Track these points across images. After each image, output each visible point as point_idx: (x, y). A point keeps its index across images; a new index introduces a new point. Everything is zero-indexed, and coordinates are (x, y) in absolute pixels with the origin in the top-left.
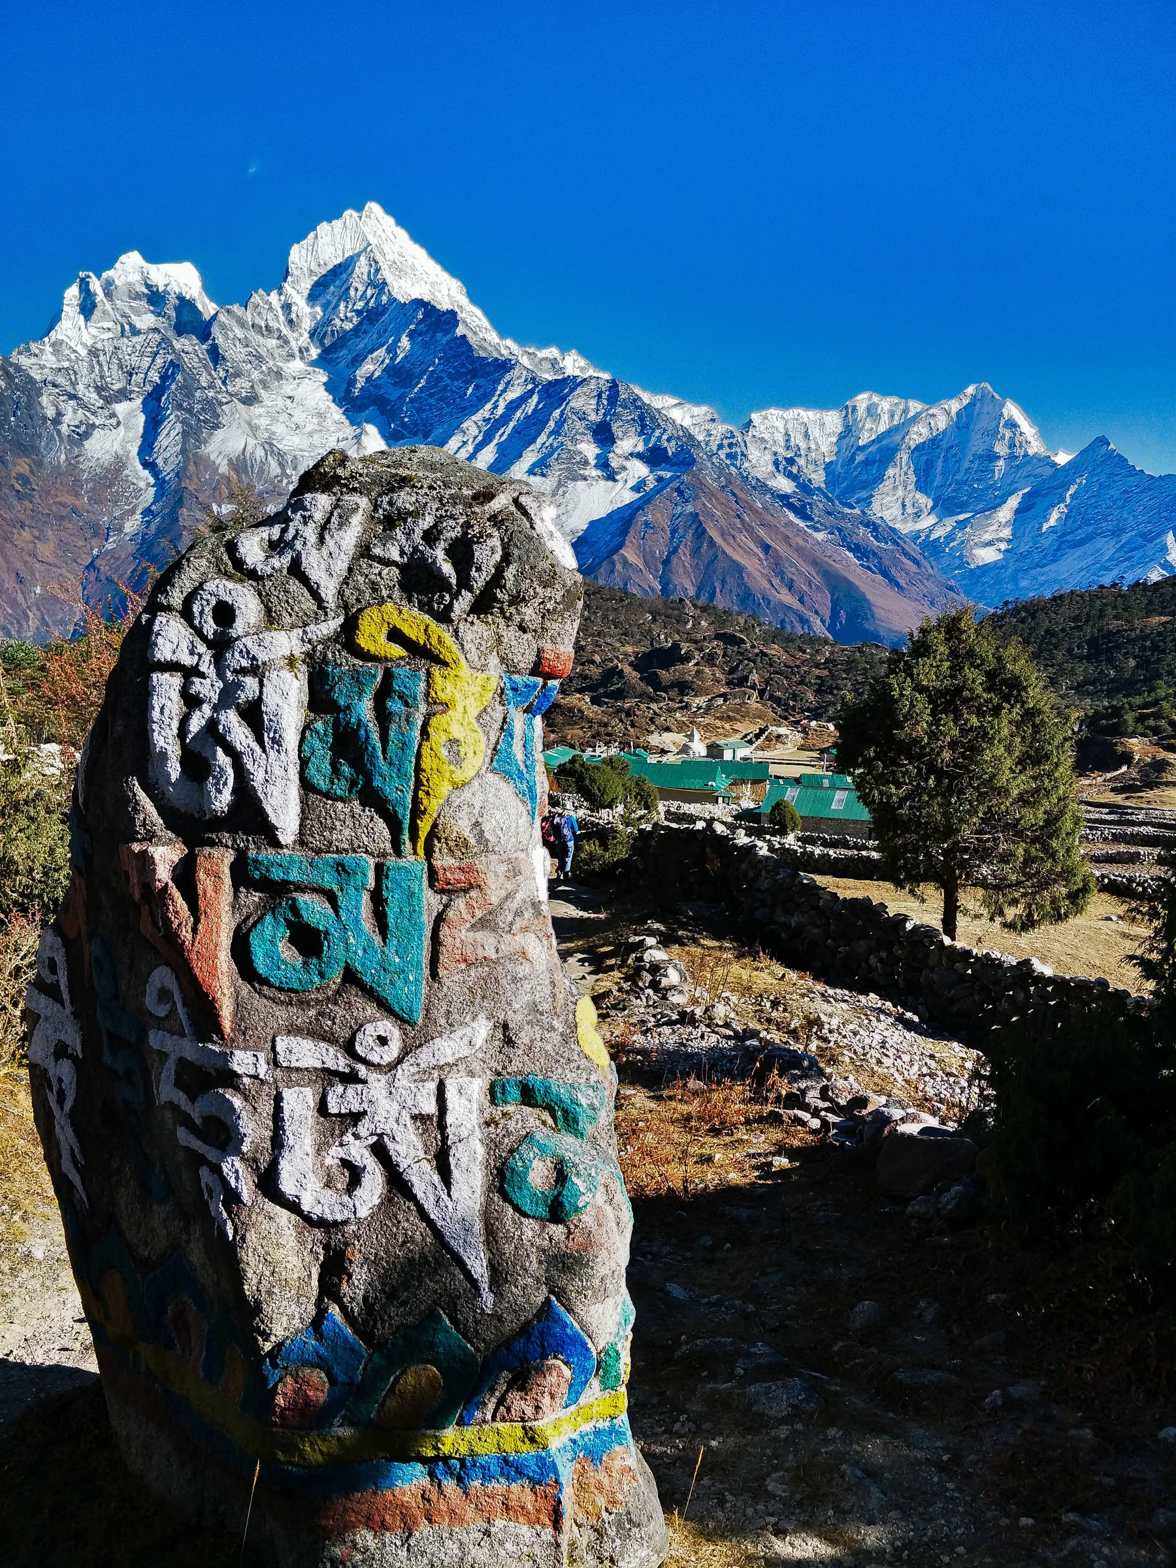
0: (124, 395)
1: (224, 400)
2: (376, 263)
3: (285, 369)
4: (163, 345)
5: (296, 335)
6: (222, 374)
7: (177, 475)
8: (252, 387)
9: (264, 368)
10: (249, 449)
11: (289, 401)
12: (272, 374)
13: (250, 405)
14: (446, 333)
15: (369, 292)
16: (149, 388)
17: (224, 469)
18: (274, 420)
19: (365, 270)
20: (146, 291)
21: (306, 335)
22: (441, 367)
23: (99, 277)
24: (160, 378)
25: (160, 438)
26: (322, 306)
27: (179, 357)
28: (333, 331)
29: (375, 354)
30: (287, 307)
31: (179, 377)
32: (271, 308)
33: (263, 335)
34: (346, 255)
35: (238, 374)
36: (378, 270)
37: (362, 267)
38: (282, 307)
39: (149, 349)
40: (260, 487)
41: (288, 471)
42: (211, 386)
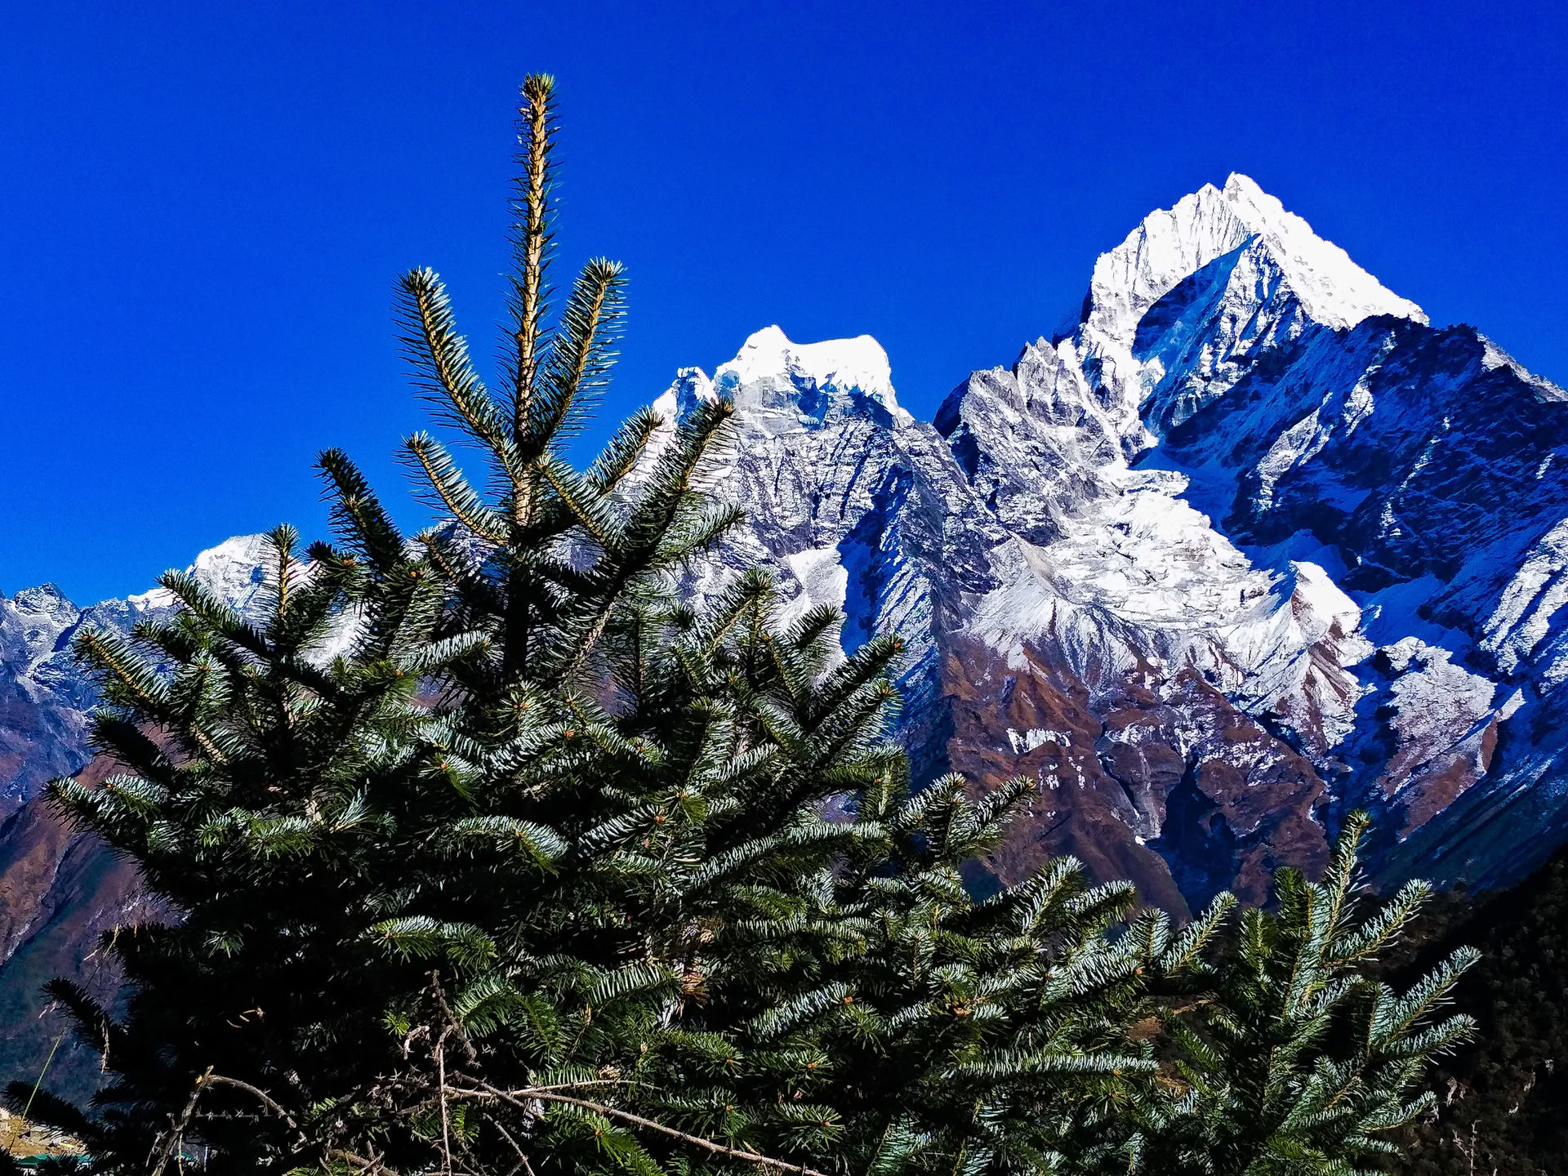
0: (806, 537)
1: (996, 537)
2: (1273, 265)
3: (1101, 476)
4: (878, 440)
5: (1113, 414)
6: (987, 489)
7: (931, 673)
8: (1045, 510)
9: (1063, 475)
10: (1063, 621)
11: (1119, 535)
12: (1079, 487)
13: (1044, 544)
14: (1454, 370)
15: (1262, 321)
16: (852, 521)
17: (1017, 660)
18: (1098, 568)
19: (1251, 280)
20: (792, 390)
21: (1134, 414)
22: (1458, 436)
23: (710, 374)
24: (874, 500)
25: (886, 608)
26: (1162, 359)
27: (907, 461)
28: (1188, 401)
29: (1297, 427)
30: (1093, 367)
31: (913, 494)
32: (1062, 371)
33: (1049, 420)
34: (1204, 263)
35: (1016, 488)
36: (1276, 280)
37: (1244, 276)
38: (1084, 367)
39: (852, 451)
40: (1097, 693)
41: (1152, 661)
42: (968, 512)
